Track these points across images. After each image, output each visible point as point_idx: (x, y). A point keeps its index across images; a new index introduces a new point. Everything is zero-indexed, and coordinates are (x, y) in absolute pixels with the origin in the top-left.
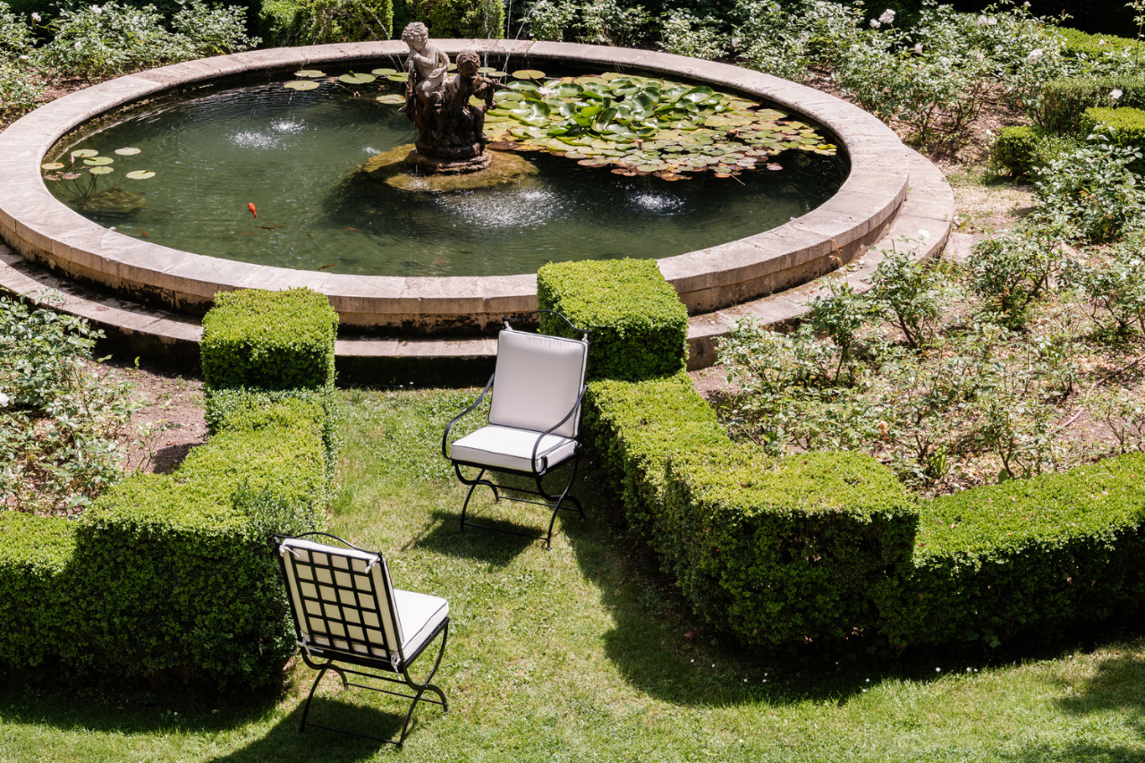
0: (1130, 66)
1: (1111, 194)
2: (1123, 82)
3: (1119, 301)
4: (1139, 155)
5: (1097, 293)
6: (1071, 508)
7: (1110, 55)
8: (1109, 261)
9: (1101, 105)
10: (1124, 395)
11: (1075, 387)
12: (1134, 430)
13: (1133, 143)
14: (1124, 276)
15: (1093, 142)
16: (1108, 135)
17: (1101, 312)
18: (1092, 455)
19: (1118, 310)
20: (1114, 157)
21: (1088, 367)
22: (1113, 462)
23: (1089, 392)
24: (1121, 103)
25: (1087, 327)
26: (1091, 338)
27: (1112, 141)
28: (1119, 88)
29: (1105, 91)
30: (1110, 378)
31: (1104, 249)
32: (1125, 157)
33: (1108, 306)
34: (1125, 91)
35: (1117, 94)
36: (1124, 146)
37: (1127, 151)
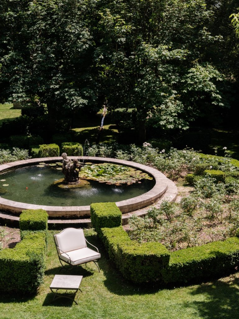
0: (213, 161)
1: (210, 188)
2: (212, 164)
3: (211, 210)
4: (216, 180)
5: (207, 208)
6: (202, 253)
7: (210, 159)
8: (210, 202)
9: (208, 169)
10: (212, 230)
11: (203, 228)
12: (215, 237)
13: (215, 177)
14: (213, 205)
15: (206, 177)
16: (209, 175)
17: (208, 212)
18: (206, 242)
19: (211, 212)
20: (210, 180)
21: (205, 224)
22: (210, 244)
23: (206, 229)
24: (212, 169)
25: (205, 216)
26: (206, 218)
27: (210, 176)
28: (211, 166)
29: (209, 166)
30: (210, 226)
31: (208, 199)
32: (213, 180)
33: (209, 211)
34: (213, 166)
35: (211, 167)
36: (213, 178)
37: (213, 179)
